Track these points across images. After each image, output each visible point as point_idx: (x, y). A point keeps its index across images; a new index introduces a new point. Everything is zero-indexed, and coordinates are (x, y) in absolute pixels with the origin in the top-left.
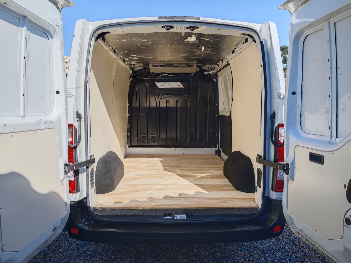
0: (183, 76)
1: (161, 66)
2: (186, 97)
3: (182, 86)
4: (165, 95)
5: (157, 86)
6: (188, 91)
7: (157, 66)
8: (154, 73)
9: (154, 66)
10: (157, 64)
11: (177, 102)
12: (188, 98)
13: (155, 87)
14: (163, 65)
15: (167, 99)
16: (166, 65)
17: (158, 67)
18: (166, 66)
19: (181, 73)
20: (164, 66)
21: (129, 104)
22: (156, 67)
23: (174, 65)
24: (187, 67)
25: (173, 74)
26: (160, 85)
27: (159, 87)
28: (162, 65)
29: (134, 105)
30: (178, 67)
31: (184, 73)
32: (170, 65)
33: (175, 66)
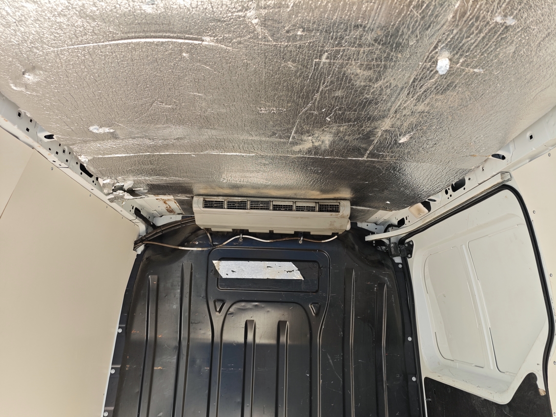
0: (300, 242)
1: (232, 206)
2: (312, 309)
3: (297, 275)
4: (243, 304)
5: (216, 272)
6: (317, 291)
7: (220, 205)
8: (208, 230)
9: (208, 205)
10: (220, 199)
11: (281, 325)
12: (317, 314)
13: (211, 274)
14: (238, 202)
15: (248, 316)
16: (249, 203)
17: (222, 207)
18: (248, 207)
19: (297, 234)
20: (242, 206)
21: (120, 331)
22: (216, 207)
23: (275, 203)
24: (320, 210)
25: (271, 235)
26: (227, 269)
27: (224, 276)
28: (235, 202)
29: (138, 333)
30: (289, 208)
31: (306, 235)
32: (262, 202)
33: (277, 208)
